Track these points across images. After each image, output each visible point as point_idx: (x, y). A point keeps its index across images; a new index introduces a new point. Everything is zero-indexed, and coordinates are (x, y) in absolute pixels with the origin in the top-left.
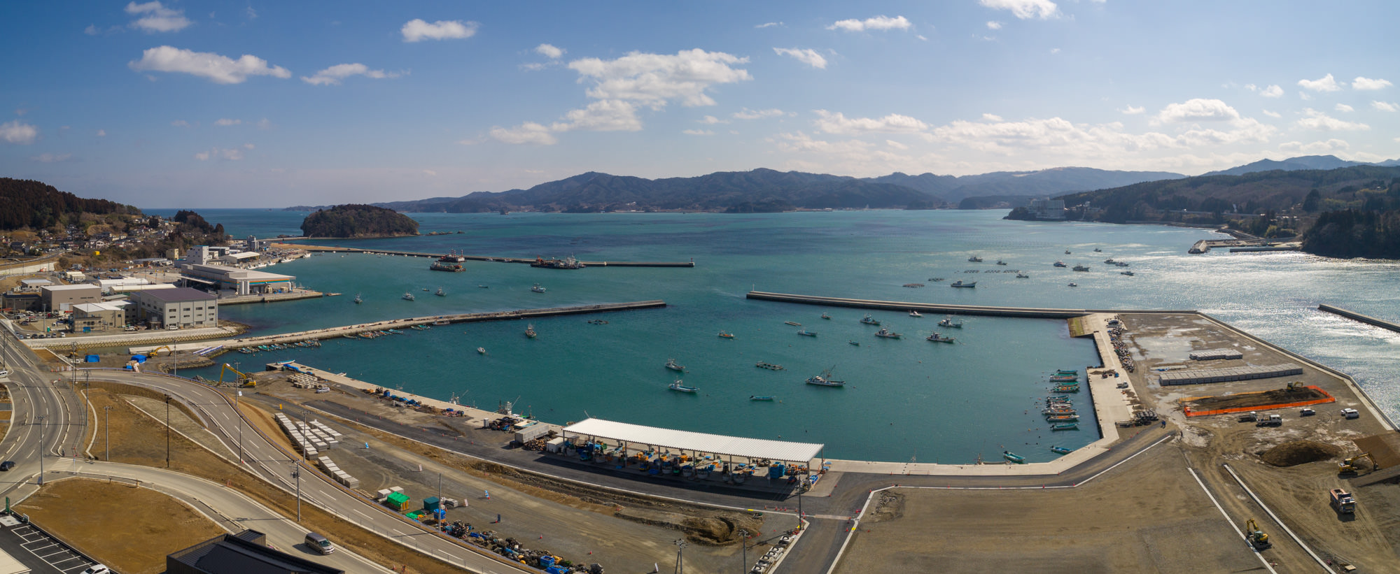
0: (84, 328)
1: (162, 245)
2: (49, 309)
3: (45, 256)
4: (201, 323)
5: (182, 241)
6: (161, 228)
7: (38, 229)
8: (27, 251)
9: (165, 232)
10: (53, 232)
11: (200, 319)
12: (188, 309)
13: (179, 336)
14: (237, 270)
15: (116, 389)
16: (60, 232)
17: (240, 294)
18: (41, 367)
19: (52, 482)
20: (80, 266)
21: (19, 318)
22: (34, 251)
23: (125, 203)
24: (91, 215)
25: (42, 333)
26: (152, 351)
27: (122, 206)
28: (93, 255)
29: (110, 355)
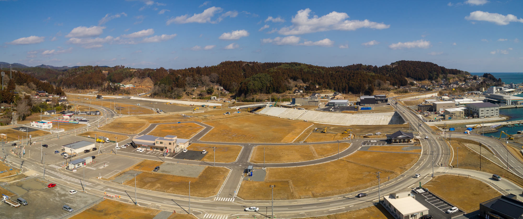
0: (449, 118)
1: (478, 86)
2: (435, 111)
3: (434, 91)
4: (493, 116)
5: (486, 85)
6: (478, 80)
7: (431, 80)
8: (427, 89)
9: (479, 81)
10: (437, 82)
11: (492, 114)
12: (488, 111)
13: (485, 120)
14: (506, 96)
15: (461, 141)
16: (440, 81)
17: (508, 105)
18: (433, 133)
19: (437, 176)
20: (447, 94)
21: (424, 114)
22: (430, 88)
23: (464, 71)
24: (451, 75)
25: (433, 120)
26: (475, 126)
27: (463, 72)
28: (452, 90)
29: (459, 128)
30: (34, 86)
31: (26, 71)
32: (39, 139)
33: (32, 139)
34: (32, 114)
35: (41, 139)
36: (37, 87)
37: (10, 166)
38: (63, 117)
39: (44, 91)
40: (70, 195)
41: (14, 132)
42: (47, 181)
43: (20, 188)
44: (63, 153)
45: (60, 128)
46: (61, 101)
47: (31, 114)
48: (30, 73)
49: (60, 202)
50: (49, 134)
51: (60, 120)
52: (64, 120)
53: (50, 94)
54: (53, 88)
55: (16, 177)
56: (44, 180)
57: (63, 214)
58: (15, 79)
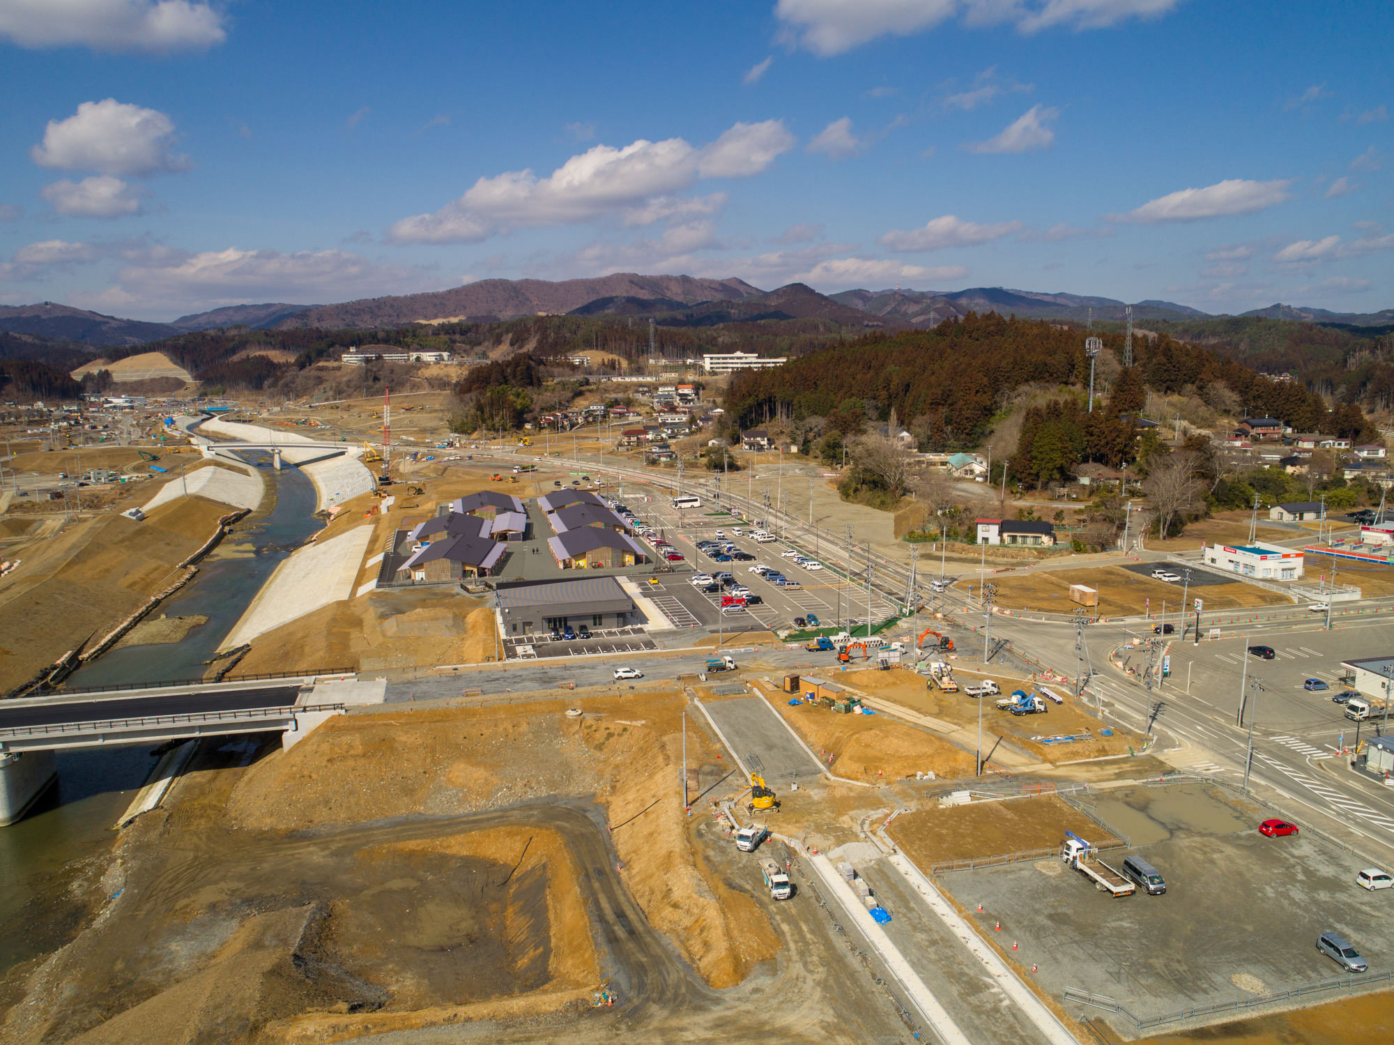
30: (1231, 398)
31: (1199, 336)
32: (1239, 618)
33: (1205, 616)
34: (1213, 514)
35: (1242, 622)
36: (1245, 402)
37: (1104, 717)
38: (1359, 534)
39: (1275, 421)
40: (1356, 891)
41: (1128, 582)
42: (1257, 806)
43: (1140, 816)
44: (1346, 695)
45: (1340, 584)
46: (1357, 465)
47: (1207, 515)
48: (1213, 341)
49: (1306, 910)
50: (1285, 604)
51: (1346, 548)
52: (1364, 551)
53: (1302, 431)
54: (1318, 409)
55: (1126, 767)
56: (1243, 798)
57: (1315, 969)
58: (1144, 365)
